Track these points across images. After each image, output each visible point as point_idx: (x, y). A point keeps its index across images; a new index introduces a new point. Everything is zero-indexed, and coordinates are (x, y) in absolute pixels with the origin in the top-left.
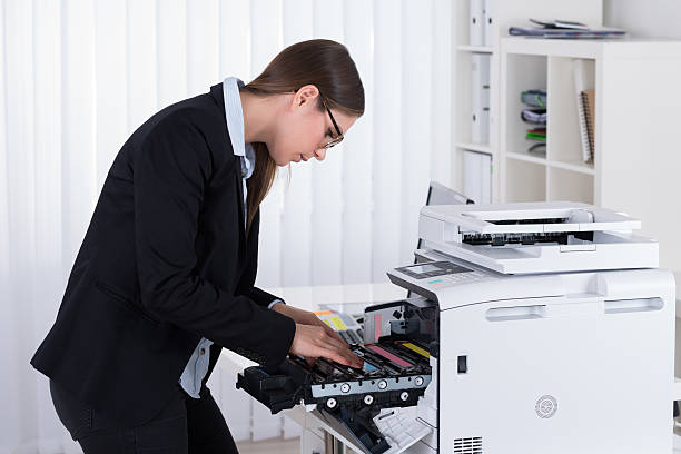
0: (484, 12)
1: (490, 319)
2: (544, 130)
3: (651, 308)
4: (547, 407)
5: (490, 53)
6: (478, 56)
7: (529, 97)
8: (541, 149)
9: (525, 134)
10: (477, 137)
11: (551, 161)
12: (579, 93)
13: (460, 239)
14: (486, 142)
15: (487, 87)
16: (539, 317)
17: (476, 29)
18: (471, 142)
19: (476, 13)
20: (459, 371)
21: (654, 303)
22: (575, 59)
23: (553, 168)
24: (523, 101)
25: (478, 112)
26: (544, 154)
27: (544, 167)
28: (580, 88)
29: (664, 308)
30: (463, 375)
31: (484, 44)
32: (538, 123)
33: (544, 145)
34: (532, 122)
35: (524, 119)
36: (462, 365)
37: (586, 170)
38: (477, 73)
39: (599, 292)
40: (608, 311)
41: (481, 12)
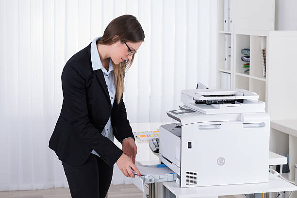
0: (229, 18)
1: (200, 129)
2: (249, 64)
3: (261, 126)
4: (221, 162)
5: (230, 34)
6: (226, 35)
7: (244, 51)
8: (248, 72)
9: (243, 65)
10: (226, 67)
11: (251, 76)
12: (262, 50)
13: (194, 102)
14: (229, 69)
15: (230, 47)
16: (218, 128)
17: (226, 24)
18: (224, 69)
19: (226, 19)
20: (188, 148)
21: (262, 125)
22: (261, 37)
23: (252, 79)
24: (242, 53)
25: (227, 57)
26: (249, 74)
27: (249, 78)
28: (262, 48)
29: (265, 127)
30: (190, 149)
31: (229, 31)
32: (247, 61)
33: (249, 70)
34: (245, 61)
35: (242, 60)
36: (190, 145)
37: (263, 80)
38: (226, 42)
39: (242, 120)
40: (244, 127)
41: (228, 18)
